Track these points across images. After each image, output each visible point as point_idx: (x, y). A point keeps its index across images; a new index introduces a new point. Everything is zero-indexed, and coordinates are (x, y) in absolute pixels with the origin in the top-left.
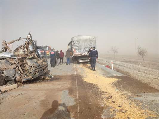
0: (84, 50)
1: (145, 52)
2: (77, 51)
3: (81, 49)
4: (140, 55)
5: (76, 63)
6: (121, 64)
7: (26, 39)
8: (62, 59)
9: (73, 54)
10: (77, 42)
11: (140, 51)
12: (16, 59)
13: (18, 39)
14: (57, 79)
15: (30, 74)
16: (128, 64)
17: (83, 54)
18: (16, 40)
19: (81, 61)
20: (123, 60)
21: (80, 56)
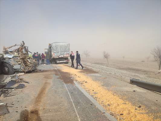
0: (60, 54)
1: (109, 56)
2: (56, 54)
3: (58, 53)
4: (105, 58)
5: (54, 64)
6: (91, 65)
7: (21, 45)
8: (43, 60)
9: (52, 57)
10: (55, 47)
11: (105, 54)
12: (19, 59)
13: (14, 45)
14: (45, 71)
15: (30, 68)
16: (96, 65)
17: (60, 57)
18: (13, 46)
19: (58, 62)
20: (93, 62)
21: (58, 58)
